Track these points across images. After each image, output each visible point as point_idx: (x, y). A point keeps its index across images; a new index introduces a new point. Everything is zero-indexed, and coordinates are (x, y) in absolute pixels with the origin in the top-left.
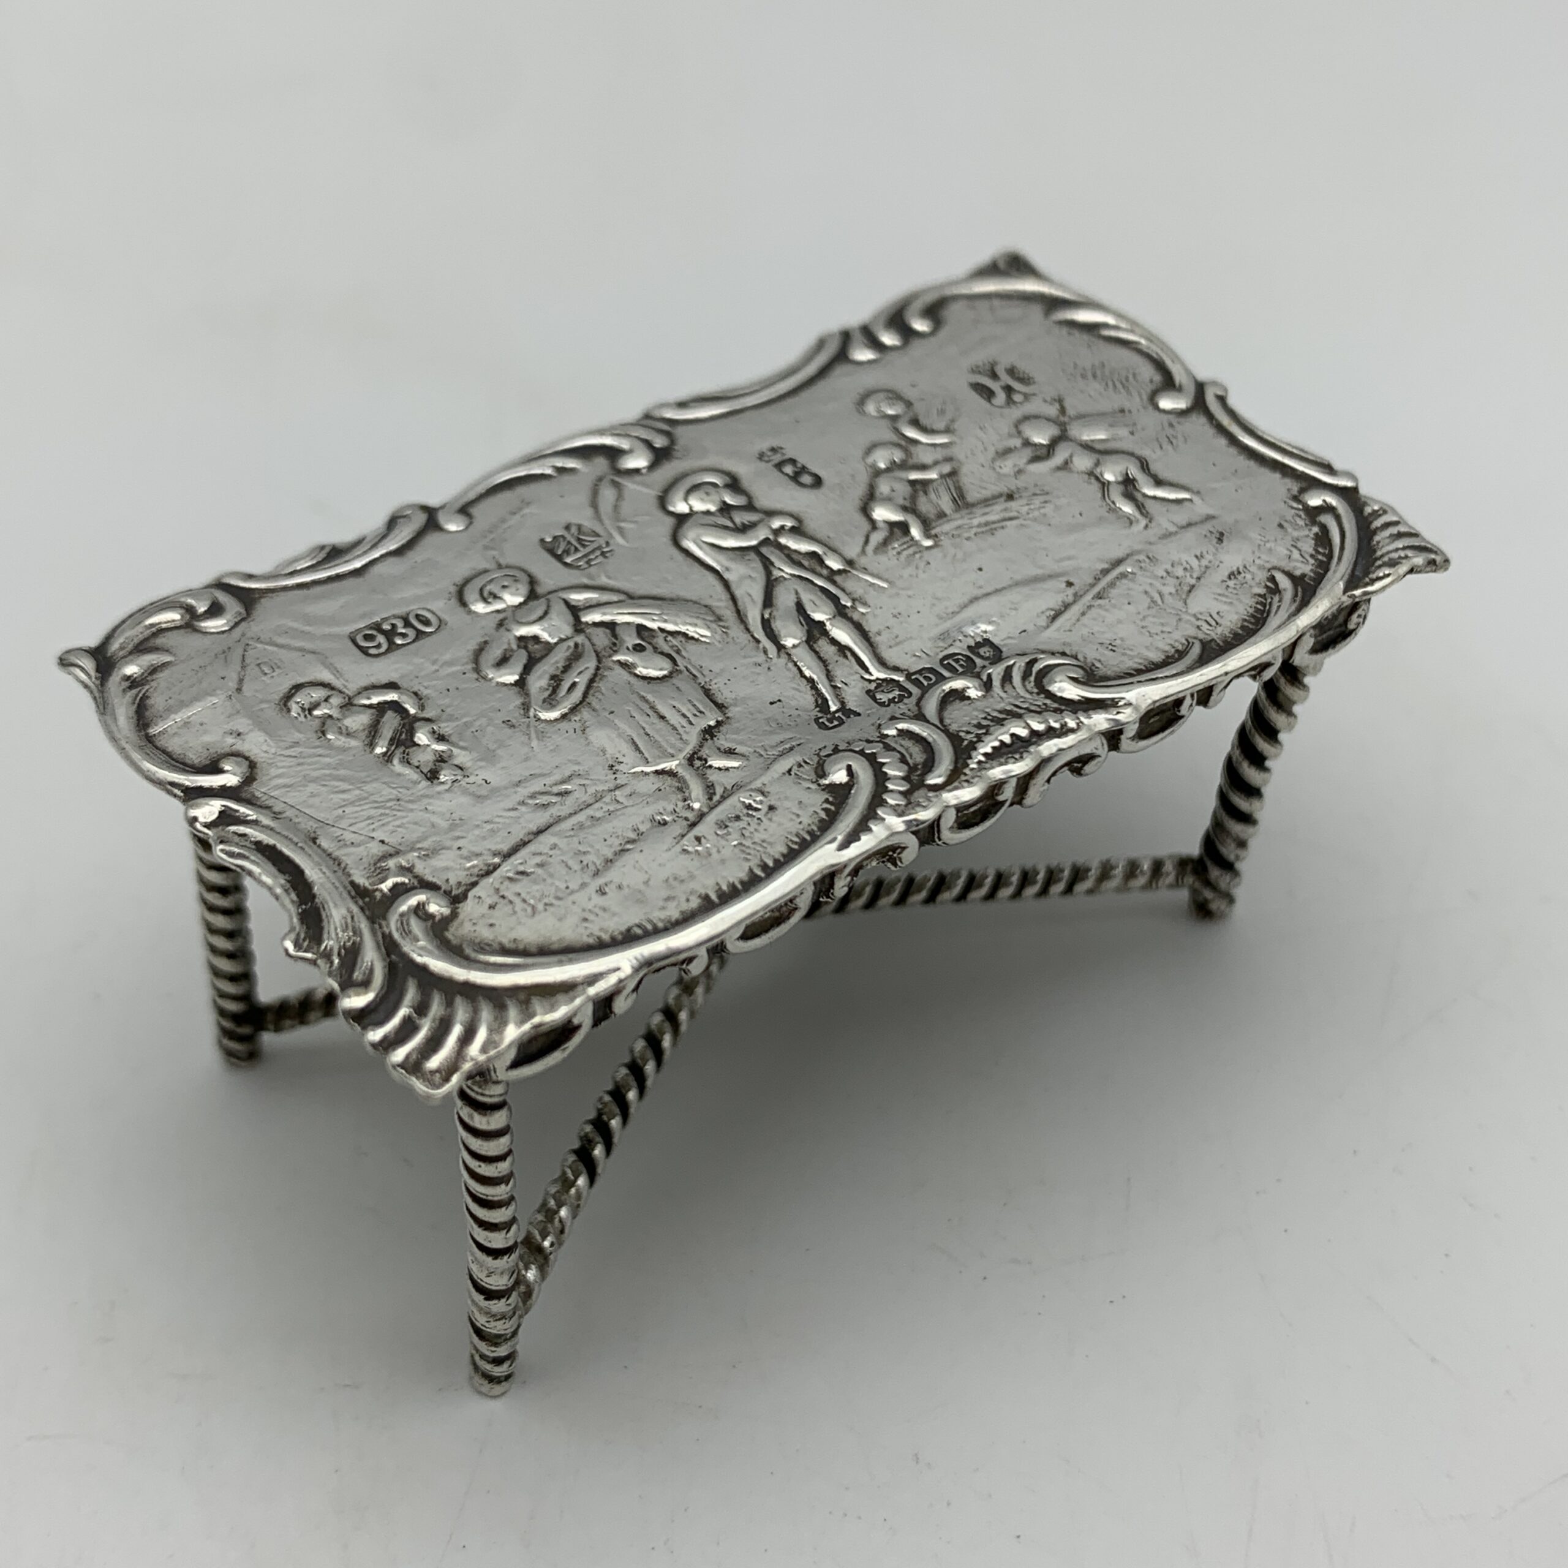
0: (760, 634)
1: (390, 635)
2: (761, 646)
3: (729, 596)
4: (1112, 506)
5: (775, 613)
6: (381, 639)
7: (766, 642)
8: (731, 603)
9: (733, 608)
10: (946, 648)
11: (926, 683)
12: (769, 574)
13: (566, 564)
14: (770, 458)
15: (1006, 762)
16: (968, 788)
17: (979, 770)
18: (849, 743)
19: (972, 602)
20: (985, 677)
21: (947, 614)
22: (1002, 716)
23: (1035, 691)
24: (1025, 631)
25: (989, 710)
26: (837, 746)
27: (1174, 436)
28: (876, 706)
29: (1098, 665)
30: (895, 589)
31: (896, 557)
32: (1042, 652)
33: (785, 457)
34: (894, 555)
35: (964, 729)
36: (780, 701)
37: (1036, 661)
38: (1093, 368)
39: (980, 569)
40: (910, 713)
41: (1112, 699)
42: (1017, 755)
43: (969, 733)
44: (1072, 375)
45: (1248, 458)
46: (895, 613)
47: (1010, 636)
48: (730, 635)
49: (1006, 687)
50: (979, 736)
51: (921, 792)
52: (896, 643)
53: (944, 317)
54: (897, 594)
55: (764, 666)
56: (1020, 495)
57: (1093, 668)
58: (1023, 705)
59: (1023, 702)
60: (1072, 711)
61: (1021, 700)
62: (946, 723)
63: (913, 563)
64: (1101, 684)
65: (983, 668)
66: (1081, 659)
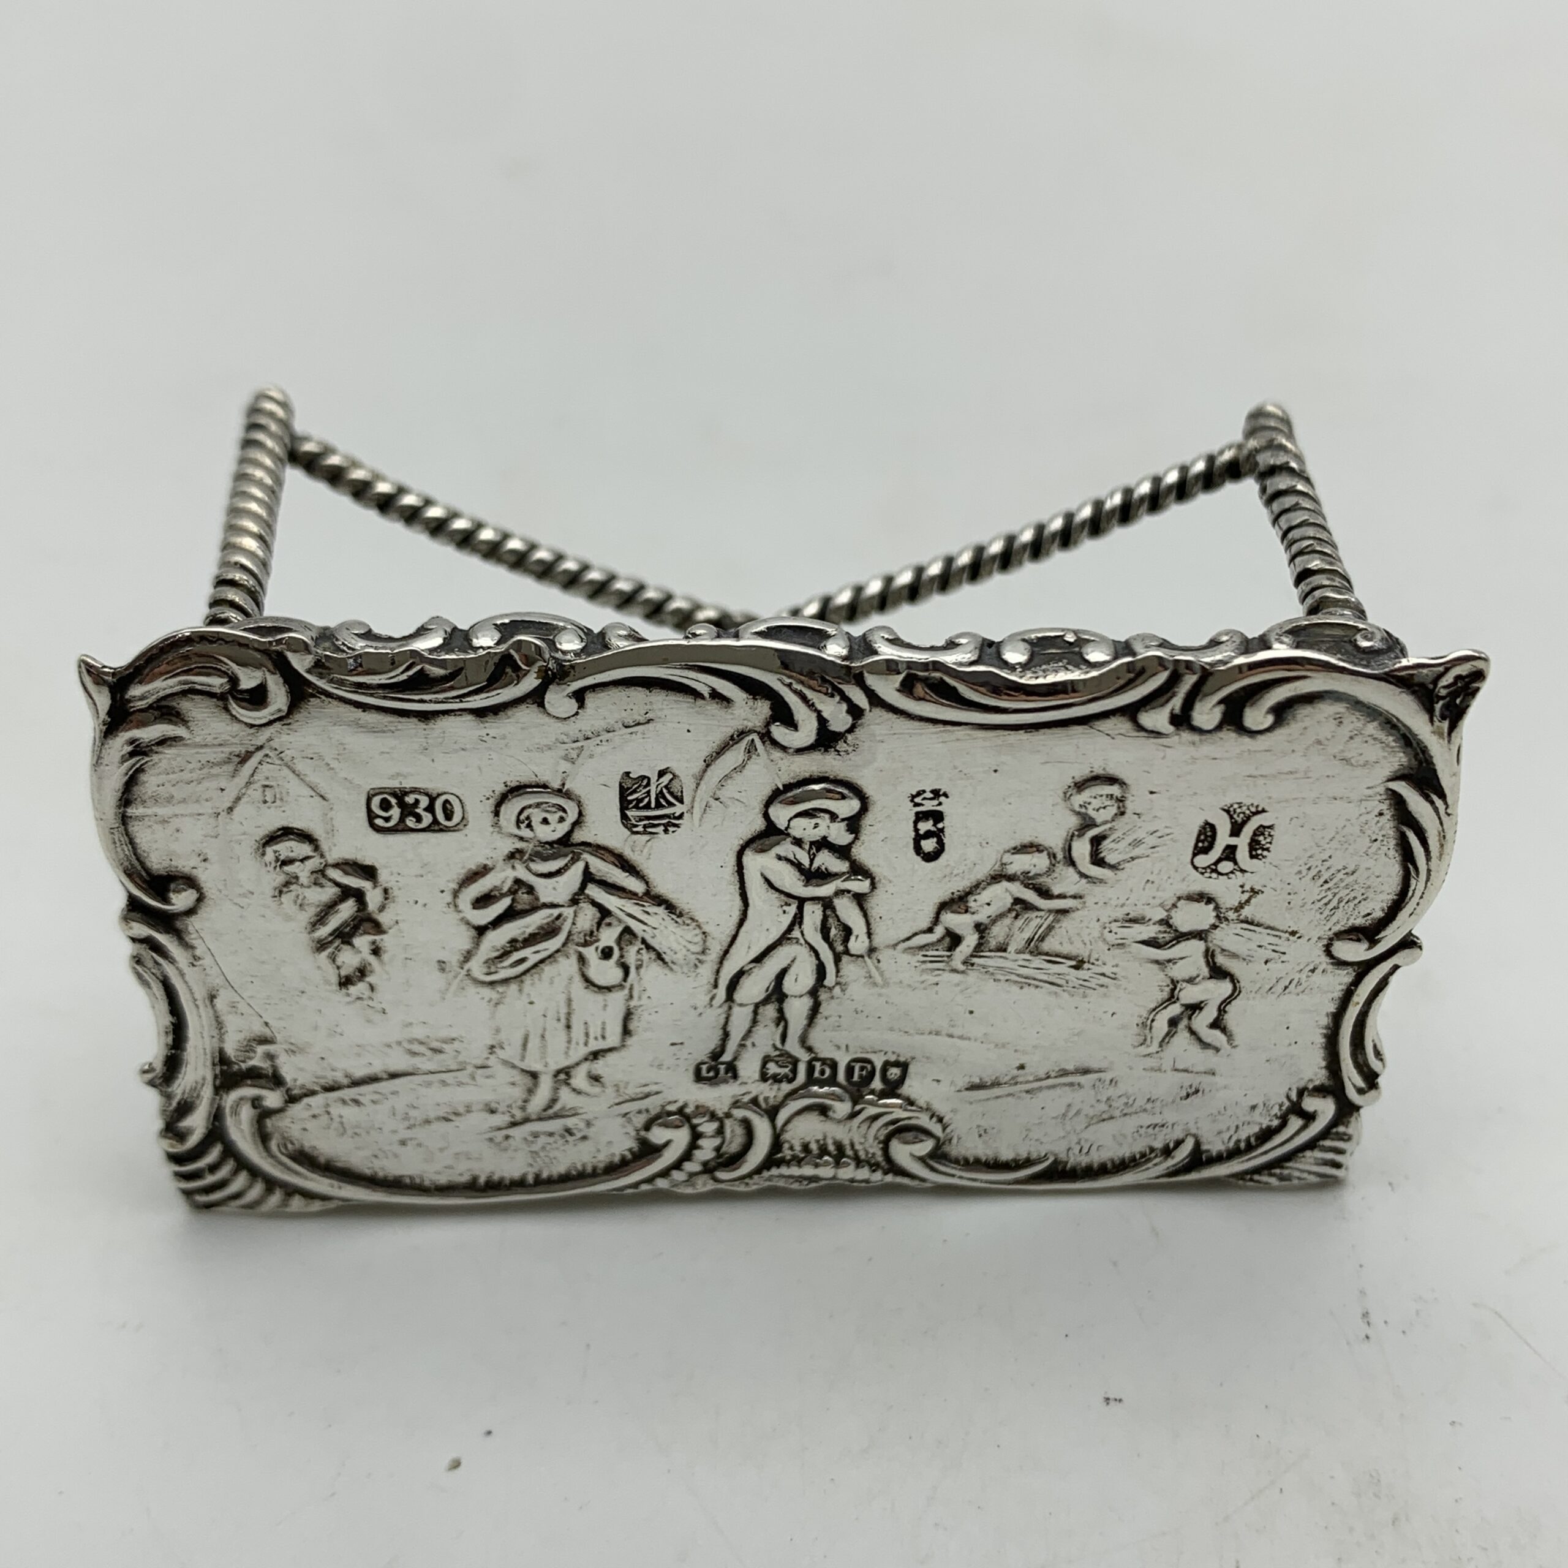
0: (723, 983)
1: (408, 810)
2: (715, 991)
3: (733, 933)
4: (1149, 1022)
5: (755, 970)
6: (395, 812)
8: (729, 939)
9: (725, 945)
10: (868, 1053)
11: (817, 1074)
12: (790, 929)
13: (624, 817)
14: (924, 802)
15: (792, 1183)
16: (742, 1188)
17: (766, 1180)
18: (697, 1107)
19: (930, 1033)
20: (858, 1107)
21: (900, 1031)
22: (831, 1148)
23: (882, 1138)
24: (938, 1081)
25: (829, 1136)
26: (685, 1105)
27: (1299, 983)
28: (757, 1076)
29: (955, 1141)
30: (884, 991)
31: (917, 964)
32: (927, 1109)
33: (939, 808)
34: (918, 961)
35: (793, 1142)
36: (682, 1044)
37: (909, 1118)
38: (1339, 871)
39: (971, 1012)
40: (772, 1102)
41: (923, 1180)
42: (805, 1183)
43: (791, 1148)
44: (1309, 869)
45: (1326, 1036)
46: (859, 1010)
47: (925, 1076)
48: (698, 971)
49: (862, 1125)
50: (794, 1157)
51: (705, 1177)
52: (833, 1030)
53: (1294, 717)
54: (880, 995)
55: (699, 1011)
56: (1091, 966)
57: (947, 1143)
58: (858, 1147)
59: (861, 1143)
60: (886, 1173)
61: (862, 1140)
62: (786, 1128)
63: (925, 977)
64: (932, 1163)
65: (870, 1094)
66: (948, 1130)
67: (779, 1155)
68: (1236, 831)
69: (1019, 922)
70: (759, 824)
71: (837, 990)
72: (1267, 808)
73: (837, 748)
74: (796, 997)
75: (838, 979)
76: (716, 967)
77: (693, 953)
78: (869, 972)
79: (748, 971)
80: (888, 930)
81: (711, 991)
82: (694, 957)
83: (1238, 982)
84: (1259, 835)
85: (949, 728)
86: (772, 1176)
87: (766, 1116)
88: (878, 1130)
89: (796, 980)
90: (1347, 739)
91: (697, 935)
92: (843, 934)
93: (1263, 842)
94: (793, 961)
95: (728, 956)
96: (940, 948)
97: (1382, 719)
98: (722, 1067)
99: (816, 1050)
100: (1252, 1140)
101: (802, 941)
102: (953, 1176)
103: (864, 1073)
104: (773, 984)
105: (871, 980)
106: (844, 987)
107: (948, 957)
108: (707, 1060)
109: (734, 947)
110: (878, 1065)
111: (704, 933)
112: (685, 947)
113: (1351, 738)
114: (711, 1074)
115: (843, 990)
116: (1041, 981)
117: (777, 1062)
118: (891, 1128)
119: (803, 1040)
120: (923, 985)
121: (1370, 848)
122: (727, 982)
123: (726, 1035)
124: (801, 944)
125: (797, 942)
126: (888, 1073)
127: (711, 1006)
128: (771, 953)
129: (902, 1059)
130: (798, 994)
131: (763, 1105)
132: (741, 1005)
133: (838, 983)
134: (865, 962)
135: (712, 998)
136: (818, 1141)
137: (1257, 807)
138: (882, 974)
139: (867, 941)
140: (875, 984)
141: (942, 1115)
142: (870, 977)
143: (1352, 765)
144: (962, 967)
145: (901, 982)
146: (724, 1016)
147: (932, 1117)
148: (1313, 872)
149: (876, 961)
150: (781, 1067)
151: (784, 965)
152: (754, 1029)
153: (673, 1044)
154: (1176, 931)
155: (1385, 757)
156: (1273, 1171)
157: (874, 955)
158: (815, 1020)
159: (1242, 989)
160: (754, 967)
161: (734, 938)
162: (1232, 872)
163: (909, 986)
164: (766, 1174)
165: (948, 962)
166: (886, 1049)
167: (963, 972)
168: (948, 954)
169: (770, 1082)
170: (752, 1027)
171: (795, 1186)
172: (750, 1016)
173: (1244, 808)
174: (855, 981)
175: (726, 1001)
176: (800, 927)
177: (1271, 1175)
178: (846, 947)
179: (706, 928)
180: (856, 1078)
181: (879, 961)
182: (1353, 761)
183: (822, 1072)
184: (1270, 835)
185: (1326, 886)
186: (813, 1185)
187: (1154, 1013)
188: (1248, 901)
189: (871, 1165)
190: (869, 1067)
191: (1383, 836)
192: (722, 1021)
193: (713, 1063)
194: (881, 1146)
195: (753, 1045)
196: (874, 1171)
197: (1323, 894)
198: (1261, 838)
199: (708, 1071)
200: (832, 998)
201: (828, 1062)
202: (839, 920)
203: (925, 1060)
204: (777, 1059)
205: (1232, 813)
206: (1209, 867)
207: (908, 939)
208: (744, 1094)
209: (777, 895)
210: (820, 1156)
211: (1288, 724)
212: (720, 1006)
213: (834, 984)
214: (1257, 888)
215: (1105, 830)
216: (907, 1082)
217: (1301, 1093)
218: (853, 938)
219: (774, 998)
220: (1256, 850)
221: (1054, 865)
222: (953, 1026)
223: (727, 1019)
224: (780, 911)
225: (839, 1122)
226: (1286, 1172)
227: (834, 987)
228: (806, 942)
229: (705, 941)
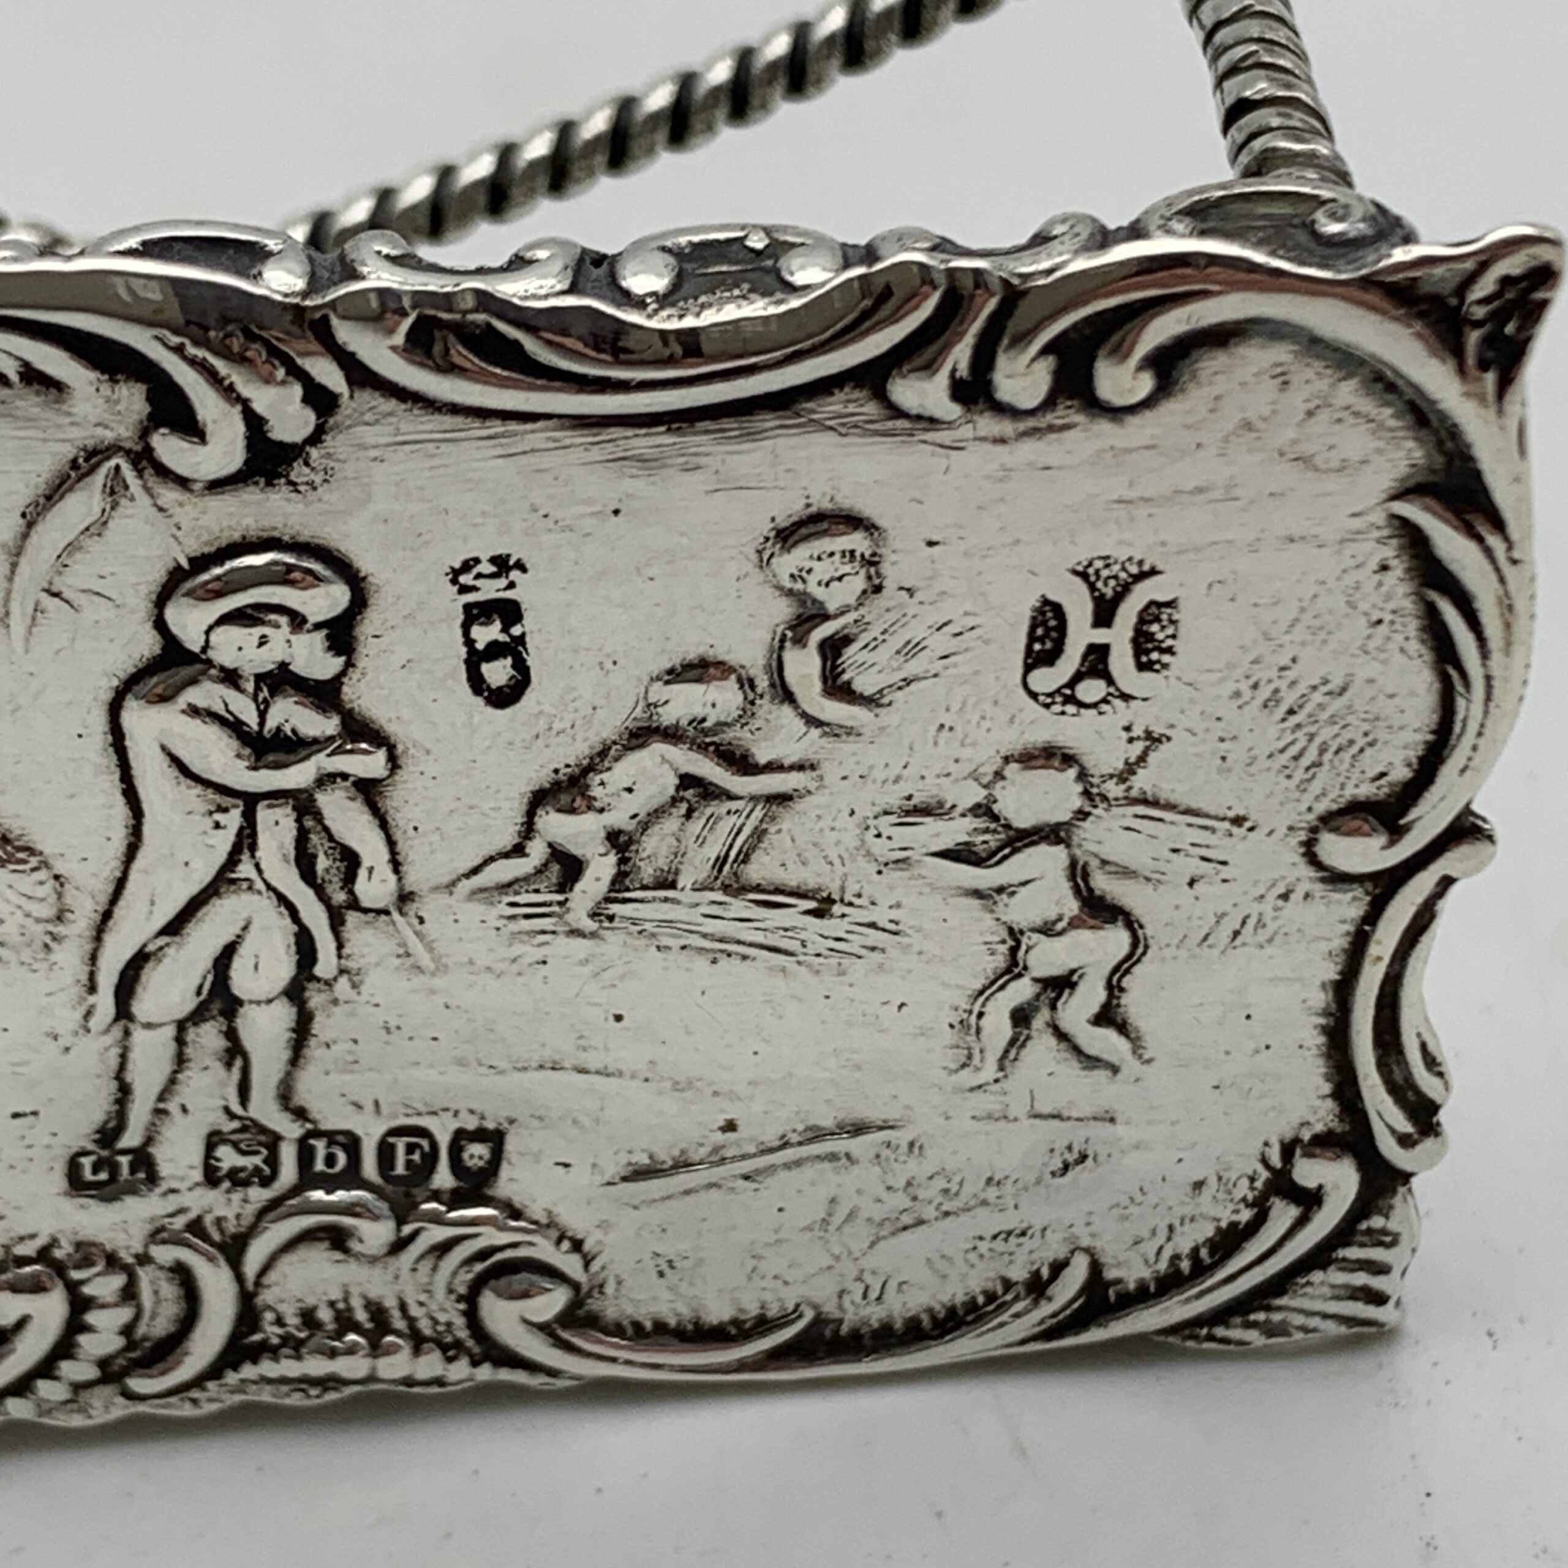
0: (107, 980)
2: (92, 999)
3: (118, 874)
4: (973, 1019)
5: (171, 951)
7: (105, 1002)
8: (110, 888)
9: (104, 899)
10: (419, 1114)
11: (320, 1166)
12: (232, 861)
14: (478, 583)
15: (288, 1395)
16: (187, 1411)
17: (232, 1392)
18: (79, 1245)
19: (541, 1067)
20: (407, 1229)
21: (480, 1064)
22: (361, 1316)
23: (462, 1290)
24: (566, 1165)
25: (355, 1291)
26: (54, 1242)
27: (1260, 924)
28: (198, 1175)
29: (610, 1289)
30: (438, 982)
31: (501, 923)
32: (548, 1226)
33: (509, 594)
34: (502, 917)
35: (282, 1308)
36: (35, 1113)
37: (514, 1245)
38: (1314, 688)
39: (618, 1018)
40: (231, 1227)
41: (553, 1373)
42: (313, 1392)
43: (280, 1322)
44: (1255, 686)
45: (1325, 1030)
46: (392, 1024)
47: (537, 1157)
48: (53, 958)
49: (423, 1262)
50: (286, 1340)
51: (107, 1391)
52: (345, 1071)
53: (1194, 376)
54: (432, 992)
55: (63, 1042)
56: (847, 910)
57: (596, 1294)
58: (415, 1311)
59: (421, 1304)
60: (475, 1363)
61: (423, 1298)
62: (265, 1280)
63: (518, 949)
64: (565, 1335)
65: (427, 1201)
66: (595, 1266)
67: (257, 1337)
68: (1104, 614)
69: (696, 826)
70: (148, 644)
71: (343, 983)
72: (1160, 567)
73: (293, 476)
74: (258, 1003)
75: (343, 961)
76: (89, 947)
77: (38, 920)
78: (403, 944)
79: (155, 953)
80: (433, 852)
81: (85, 999)
82: (40, 928)
83: (1141, 927)
84: (1151, 622)
85: (513, 426)
86: (243, 1381)
87: (222, 1262)
88: (454, 1274)
89: (256, 967)
90: (1302, 416)
91: (41, 883)
92: (343, 866)
93: (1160, 636)
94: (245, 928)
95: (111, 923)
96: (542, 887)
97: (1365, 371)
98: (124, 1160)
99: (314, 1115)
100: (1204, 1253)
101: (259, 885)
102: (614, 1360)
103: (416, 1157)
104: (210, 978)
105: (411, 960)
106: (356, 979)
107: (561, 904)
108: (91, 1147)
109: (122, 903)
110: (444, 1141)
111: (57, 877)
112: (20, 907)
113: (1310, 414)
114: (103, 1176)
115: (354, 986)
116: (751, 945)
117: (235, 1145)
118: (479, 1267)
119: (285, 1096)
120: (515, 968)
121: (1369, 637)
122: (114, 979)
123: (124, 1091)
124: (260, 893)
125: (250, 888)
126: (465, 1156)
127: (89, 1031)
128: (200, 914)
129: (490, 1125)
130: (263, 998)
131: (216, 1237)
132: (148, 1026)
133: (342, 971)
134: (394, 923)
135: (88, 1014)
136: (332, 1304)
137: (1141, 563)
138: (430, 948)
139: (393, 878)
140: (419, 969)
141: (579, 1236)
142: (408, 955)
143: (1317, 469)
144: (590, 925)
145: (471, 962)
146: (116, 1051)
147: (559, 1241)
148: (1265, 692)
149: (416, 921)
150: (244, 1153)
151: (227, 937)
152: (180, 1076)
153: (16, 1116)
154: (1008, 827)
155: (1379, 451)
156: (1252, 1317)
157: (411, 908)
158: (306, 1052)
159: (1151, 942)
160: (168, 945)
161: (120, 884)
162: (1105, 701)
163: (489, 969)
164: (232, 1378)
165: (560, 916)
166: (454, 1106)
167: (593, 935)
168: (560, 897)
169: (227, 1184)
170: (175, 1072)
171: (296, 1400)
172: (172, 1047)
173: (1116, 568)
174: (377, 965)
175: (117, 1019)
176: (253, 856)
177: (1249, 1325)
178: (351, 892)
179: (59, 867)
180: (400, 1169)
181: (422, 921)
182: (1318, 461)
183: (330, 1160)
184: (1172, 622)
185: (1293, 720)
186: (332, 1396)
187: (982, 999)
188: (1142, 759)
189: (444, 1348)
190: (425, 1143)
191: (1394, 612)
192: (114, 1062)
193: (105, 1153)
194: (462, 1306)
195: (184, 1110)
196: (450, 1360)
197: (1289, 738)
198: (1155, 628)
199: (96, 1170)
200: (335, 1002)
201: (341, 1139)
202: (331, 838)
203: (536, 1123)
204: (234, 1137)
205: (1093, 578)
206: (1058, 691)
207: (475, 871)
208: (172, 1215)
209: (198, 789)
210: (339, 1335)
211: (1182, 390)
212: (107, 1031)
213: (335, 972)
214: (1158, 730)
215: (844, 627)
216: (505, 1171)
217: (1288, 1150)
218: (362, 873)
219: (216, 1007)
220: (1148, 652)
221: (752, 703)
222: (584, 1049)
223: (123, 1057)
224: (208, 823)
225: (373, 1260)
226: (1276, 1317)
227: (335, 979)
228: (269, 887)
229: (60, 896)
